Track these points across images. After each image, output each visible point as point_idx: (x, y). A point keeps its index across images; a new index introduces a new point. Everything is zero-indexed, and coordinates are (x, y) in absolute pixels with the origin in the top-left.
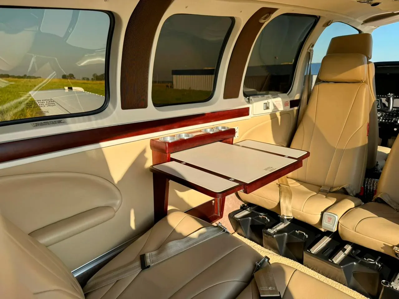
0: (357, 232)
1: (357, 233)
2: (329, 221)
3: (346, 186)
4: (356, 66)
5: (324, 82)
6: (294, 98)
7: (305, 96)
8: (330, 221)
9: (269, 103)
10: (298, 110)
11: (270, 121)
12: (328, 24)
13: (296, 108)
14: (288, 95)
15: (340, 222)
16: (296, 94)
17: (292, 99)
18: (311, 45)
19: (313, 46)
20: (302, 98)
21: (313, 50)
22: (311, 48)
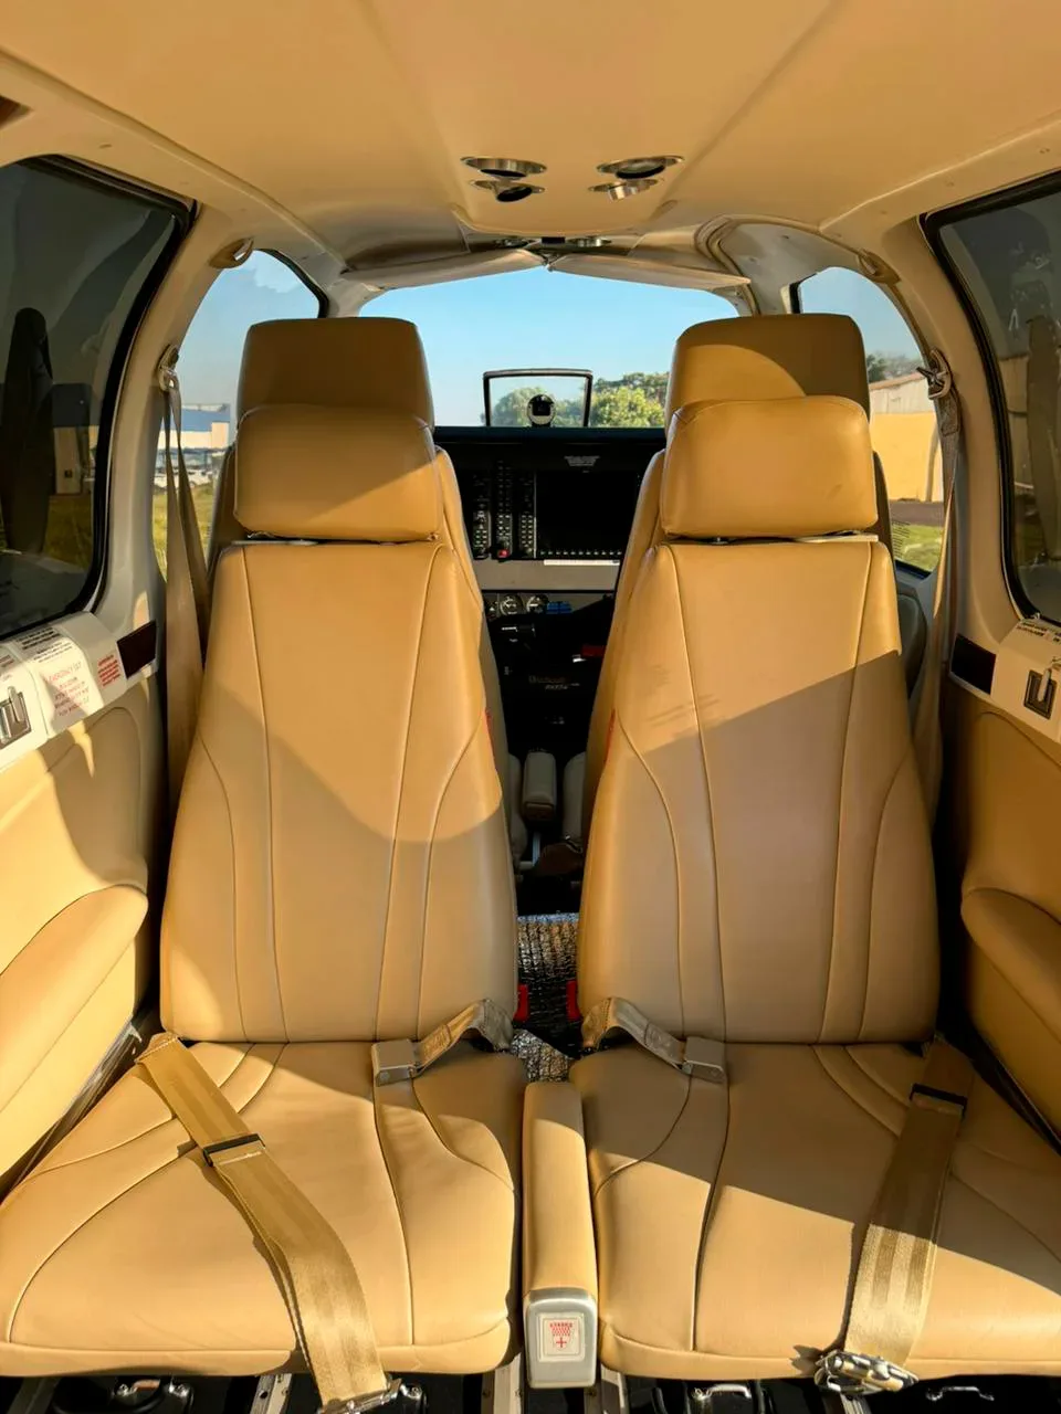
0: (706, 1352)
1: (708, 1356)
2: (562, 1343)
3: (474, 1013)
4: (395, 472)
5: (263, 538)
6: (132, 624)
7: (182, 606)
8: (565, 1338)
9: (20, 695)
10: (160, 678)
11: (47, 781)
12: (229, 256)
13: (147, 671)
14: (93, 611)
15: (607, 1318)
16: (136, 597)
17: (122, 632)
18: (167, 357)
19: (174, 358)
20: (170, 619)
21: (175, 380)
22: (165, 371)
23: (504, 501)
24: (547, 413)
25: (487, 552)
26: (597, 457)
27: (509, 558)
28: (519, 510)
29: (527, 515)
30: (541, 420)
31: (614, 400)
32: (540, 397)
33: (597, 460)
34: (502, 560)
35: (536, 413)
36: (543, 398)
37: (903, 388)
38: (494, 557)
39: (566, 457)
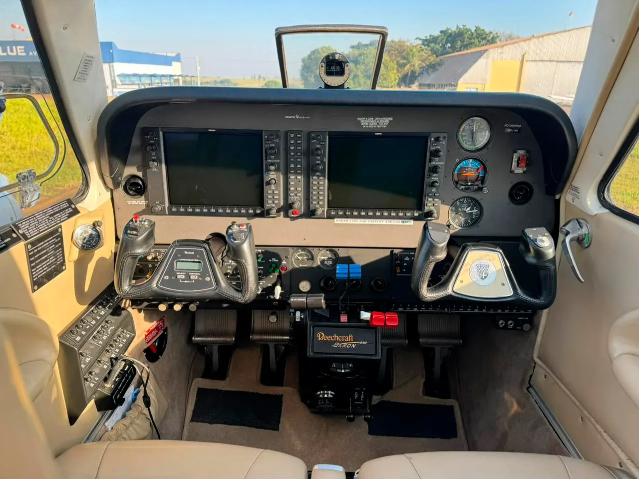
23: (296, 164)
24: (341, 73)
25: (278, 211)
26: (391, 119)
27: (301, 216)
28: (309, 171)
29: (319, 176)
30: (334, 81)
31: (366, 54)
32: (333, 55)
33: (390, 121)
34: (293, 219)
35: (329, 73)
36: (337, 57)
37: (505, 48)
38: (286, 216)
39: (359, 119)
